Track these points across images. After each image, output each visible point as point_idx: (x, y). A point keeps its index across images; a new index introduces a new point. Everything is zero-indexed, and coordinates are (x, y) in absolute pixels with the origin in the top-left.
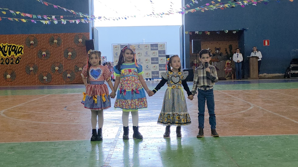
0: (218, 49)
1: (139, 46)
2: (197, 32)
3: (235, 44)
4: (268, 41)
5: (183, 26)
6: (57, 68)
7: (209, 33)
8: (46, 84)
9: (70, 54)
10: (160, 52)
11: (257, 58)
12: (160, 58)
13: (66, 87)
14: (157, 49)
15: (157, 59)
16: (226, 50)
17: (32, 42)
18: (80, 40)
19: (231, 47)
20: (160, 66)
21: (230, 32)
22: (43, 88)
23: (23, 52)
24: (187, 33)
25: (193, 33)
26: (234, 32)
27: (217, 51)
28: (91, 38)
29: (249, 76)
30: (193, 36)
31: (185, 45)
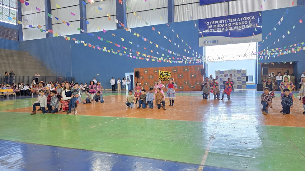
1: (230, 71)
2: (266, 63)
5: (257, 61)
6: (186, 83)
7: (273, 64)
8: (181, 90)
9: (193, 76)
10: (242, 74)
12: (242, 78)
13: (191, 92)
15: (241, 78)
17: (175, 70)
18: (198, 69)
20: (242, 82)
21: (288, 63)
22: (179, 92)
23: (171, 75)
24: (259, 64)
25: (264, 63)
26: (291, 63)
28: (204, 68)
30: (263, 65)
31: (258, 71)
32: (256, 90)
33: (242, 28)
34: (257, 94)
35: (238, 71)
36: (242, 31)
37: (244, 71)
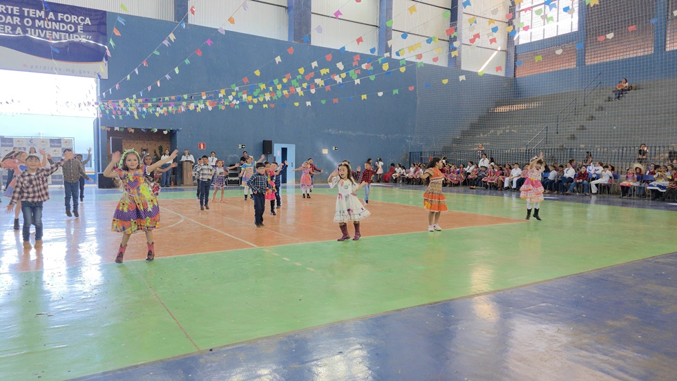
0: (145, 150)
1: (31, 140)
2: (117, 128)
3: (165, 146)
4: (204, 144)
5: (97, 119)
7: (133, 131)
11: (192, 162)
14: (60, 147)
15: (60, 159)
16: (155, 152)
19: (161, 149)
21: (160, 131)
24: (104, 128)
25: (114, 128)
26: (165, 132)
27: (144, 152)
29: (182, 183)
30: (112, 132)
31: (100, 143)
32: (96, 185)
33: (60, 39)
34: (98, 195)
35: (52, 141)
36: (62, 46)
37: (69, 141)
